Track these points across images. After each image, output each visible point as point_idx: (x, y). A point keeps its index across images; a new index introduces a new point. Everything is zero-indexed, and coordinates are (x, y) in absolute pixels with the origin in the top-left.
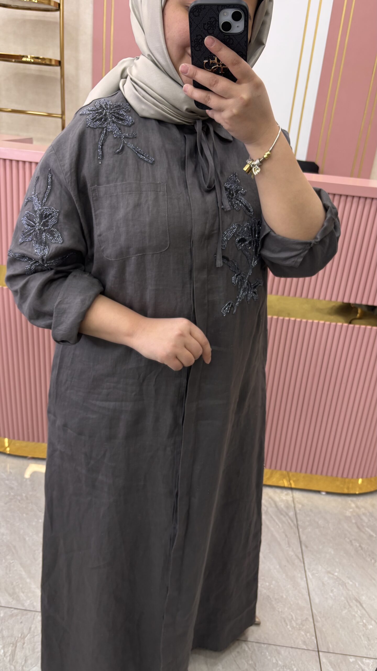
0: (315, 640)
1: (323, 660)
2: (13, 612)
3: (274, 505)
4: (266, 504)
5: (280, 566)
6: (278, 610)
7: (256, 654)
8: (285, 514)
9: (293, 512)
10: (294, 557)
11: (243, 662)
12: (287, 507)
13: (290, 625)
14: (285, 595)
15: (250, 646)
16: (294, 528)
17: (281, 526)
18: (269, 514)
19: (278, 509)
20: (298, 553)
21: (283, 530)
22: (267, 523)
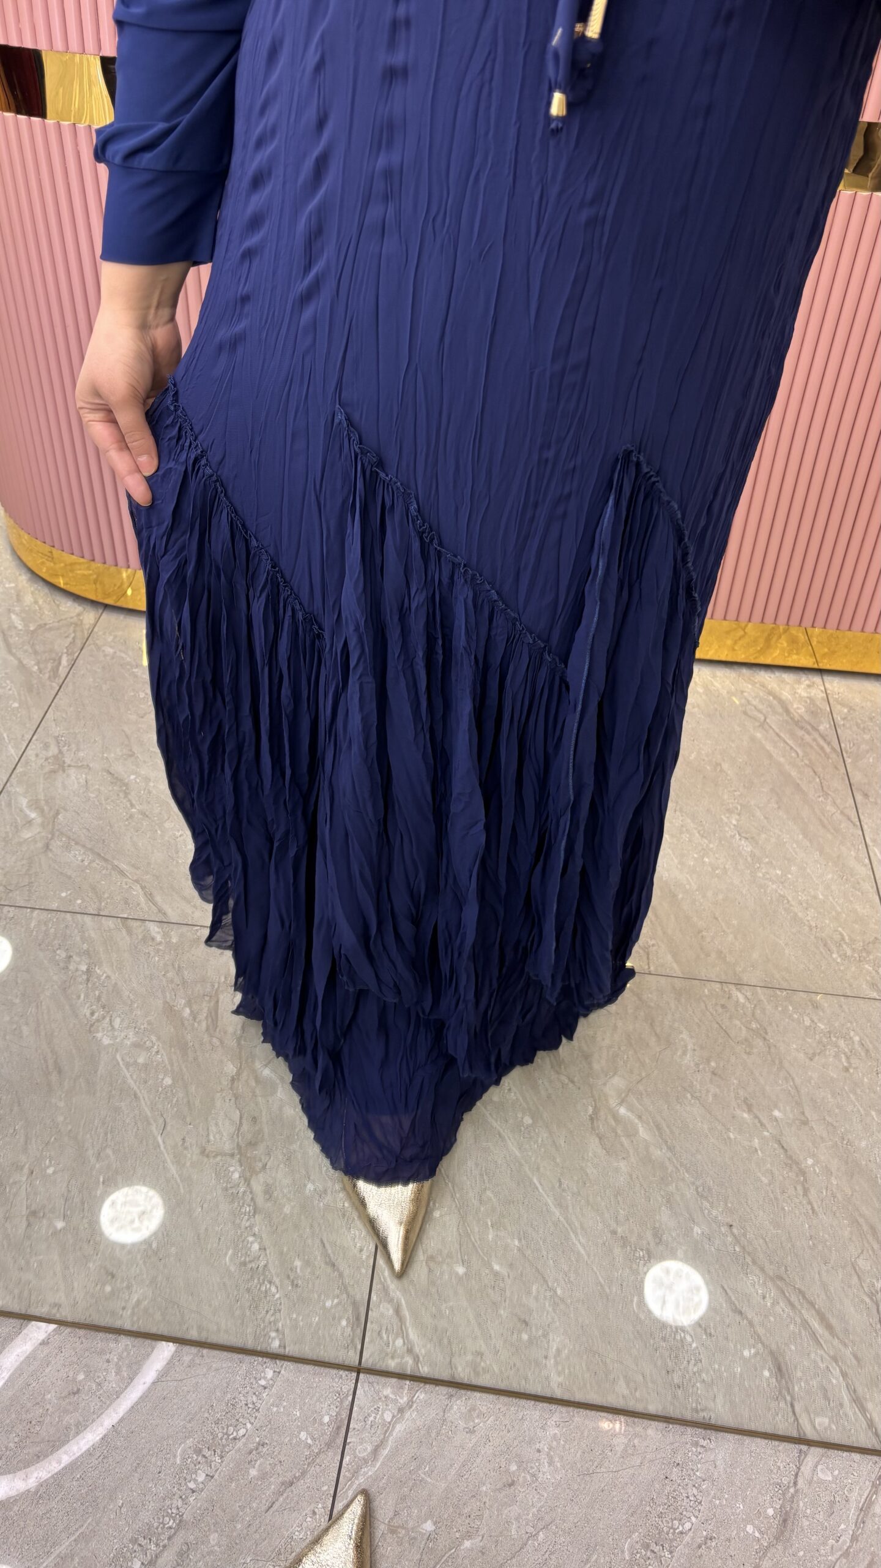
3: (780, 710)
4: (760, 707)
5: (805, 835)
6: (807, 923)
7: (763, 1010)
8: (809, 727)
9: (830, 723)
10: (838, 816)
11: (736, 1026)
12: (812, 712)
13: (838, 952)
14: (822, 894)
15: (748, 994)
16: (834, 756)
17: (801, 753)
18: (771, 727)
19: (791, 718)
20: (846, 808)
21: (807, 762)
22: (768, 748)
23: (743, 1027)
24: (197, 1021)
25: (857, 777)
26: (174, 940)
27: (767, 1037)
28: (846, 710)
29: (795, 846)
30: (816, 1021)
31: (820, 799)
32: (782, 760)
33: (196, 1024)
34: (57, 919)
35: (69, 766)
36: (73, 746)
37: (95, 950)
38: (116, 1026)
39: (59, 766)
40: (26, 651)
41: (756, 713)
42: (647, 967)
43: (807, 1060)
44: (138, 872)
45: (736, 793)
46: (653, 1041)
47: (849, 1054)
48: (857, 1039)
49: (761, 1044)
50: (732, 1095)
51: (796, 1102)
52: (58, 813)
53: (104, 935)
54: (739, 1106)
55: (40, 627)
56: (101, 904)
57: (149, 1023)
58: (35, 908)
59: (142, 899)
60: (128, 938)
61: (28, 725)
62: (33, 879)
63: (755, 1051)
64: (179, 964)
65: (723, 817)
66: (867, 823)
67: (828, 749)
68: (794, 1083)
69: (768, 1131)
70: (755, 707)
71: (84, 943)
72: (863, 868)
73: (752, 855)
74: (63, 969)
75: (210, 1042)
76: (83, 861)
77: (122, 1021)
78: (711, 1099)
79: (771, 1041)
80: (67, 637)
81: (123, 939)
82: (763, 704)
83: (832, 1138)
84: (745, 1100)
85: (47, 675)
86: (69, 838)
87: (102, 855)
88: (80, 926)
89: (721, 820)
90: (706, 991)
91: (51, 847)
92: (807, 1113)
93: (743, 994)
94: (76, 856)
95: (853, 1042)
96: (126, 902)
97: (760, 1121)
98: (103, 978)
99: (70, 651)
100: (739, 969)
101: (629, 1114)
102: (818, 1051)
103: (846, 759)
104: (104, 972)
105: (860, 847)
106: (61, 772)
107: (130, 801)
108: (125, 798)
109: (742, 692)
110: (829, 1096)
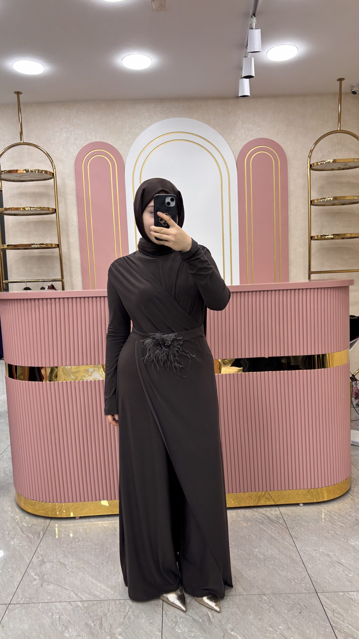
0: (313, 587)
1: (321, 597)
2: (93, 603)
3: (267, 518)
4: (261, 518)
5: (279, 551)
6: (283, 575)
7: (273, 600)
8: (277, 522)
9: (283, 520)
10: (289, 545)
11: (265, 606)
12: (277, 518)
13: (294, 582)
14: (287, 567)
15: (268, 597)
16: (285, 529)
17: (275, 530)
18: (265, 523)
19: (271, 520)
20: (291, 542)
21: (277, 532)
22: (265, 529)
23: (267, 605)
24: (96, 626)
25: (293, 534)
26: (86, 606)
27: (275, 607)
28: (287, 516)
29: (276, 555)
30: (289, 601)
31: (282, 541)
32: (269, 532)
33: (96, 627)
34: (47, 605)
35: (46, 562)
36: (47, 557)
37: (60, 611)
38: (70, 631)
39: (43, 562)
40: (29, 532)
41: (260, 520)
42: (235, 593)
43: (288, 612)
44: (72, 588)
45: (256, 542)
46: (239, 613)
47: (301, 608)
48: (302, 604)
49: (273, 609)
50: (266, 624)
51: (286, 623)
52: (44, 575)
53: (63, 607)
54: (268, 627)
55: (32, 525)
56: (61, 599)
57: (81, 629)
58: (40, 603)
59: (74, 596)
60: (71, 607)
61: (31, 553)
62: (38, 595)
63: (272, 611)
64: (88, 612)
65: (253, 549)
66: (298, 546)
67: (283, 528)
68: (285, 619)
69: (278, 632)
70: (259, 518)
71: (57, 610)
72: (298, 558)
73: (264, 559)
74: (51, 618)
75: (101, 631)
76: (54, 588)
77: (72, 629)
78: (259, 626)
79: (276, 608)
80: (42, 526)
81: (69, 607)
82: (262, 517)
83: (298, 631)
84: (270, 625)
85: (36, 538)
86: (49, 582)
87: (60, 585)
88: (55, 606)
89: (253, 550)
90: (254, 597)
91: (43, 585)
92: (290, 626)
93: (266, 597)
94: (51, 587)
95: (301, 605)
96: (69, 597)
97: (275, 630)
98: (64, 618)
99: (43, 530)
100: (263, 590)
101: (235, 633)
102: (291, 609)
103: (289, 529)
104: (65, 617)
105: (297, 553)
106: (44, 564)
107: (67, 569)
108: (65, 568)
109: (255, 515)
110: (296, 620)
